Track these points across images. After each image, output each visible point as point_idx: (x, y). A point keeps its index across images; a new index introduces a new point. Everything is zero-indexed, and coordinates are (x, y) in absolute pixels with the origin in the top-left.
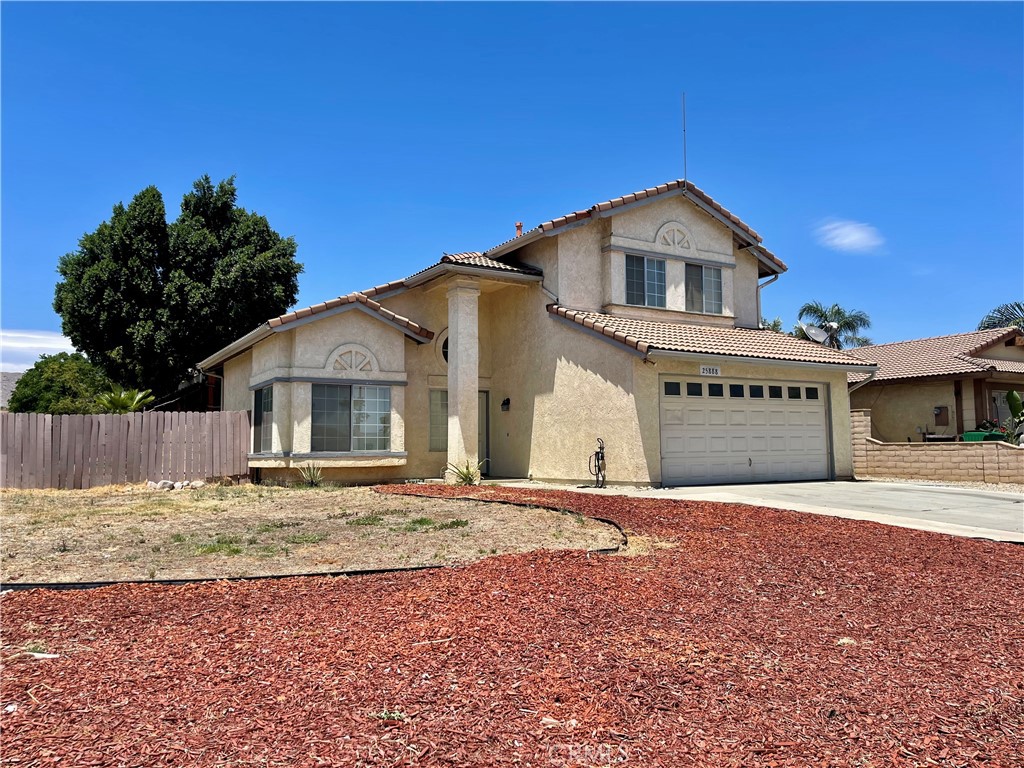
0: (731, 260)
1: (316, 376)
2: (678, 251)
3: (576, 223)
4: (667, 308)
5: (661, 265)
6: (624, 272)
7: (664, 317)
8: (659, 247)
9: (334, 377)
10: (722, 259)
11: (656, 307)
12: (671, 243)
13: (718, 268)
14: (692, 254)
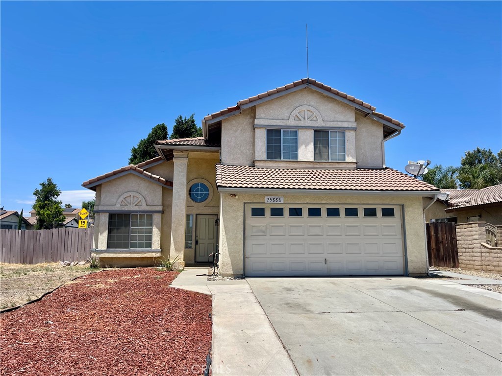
0: (354, 125)
1: (111, 209)
2: (308, 123)
3: (229, 114)
4: (299, 160)
5: (295, 133)
6: (265, 140)
7: (296, 165)
8: (292, 122)
9: (120, 209)
10: (345, 125)
11: (290, 160)
12: (302, 119)
13: (342, 131)
14: (320, 124)
